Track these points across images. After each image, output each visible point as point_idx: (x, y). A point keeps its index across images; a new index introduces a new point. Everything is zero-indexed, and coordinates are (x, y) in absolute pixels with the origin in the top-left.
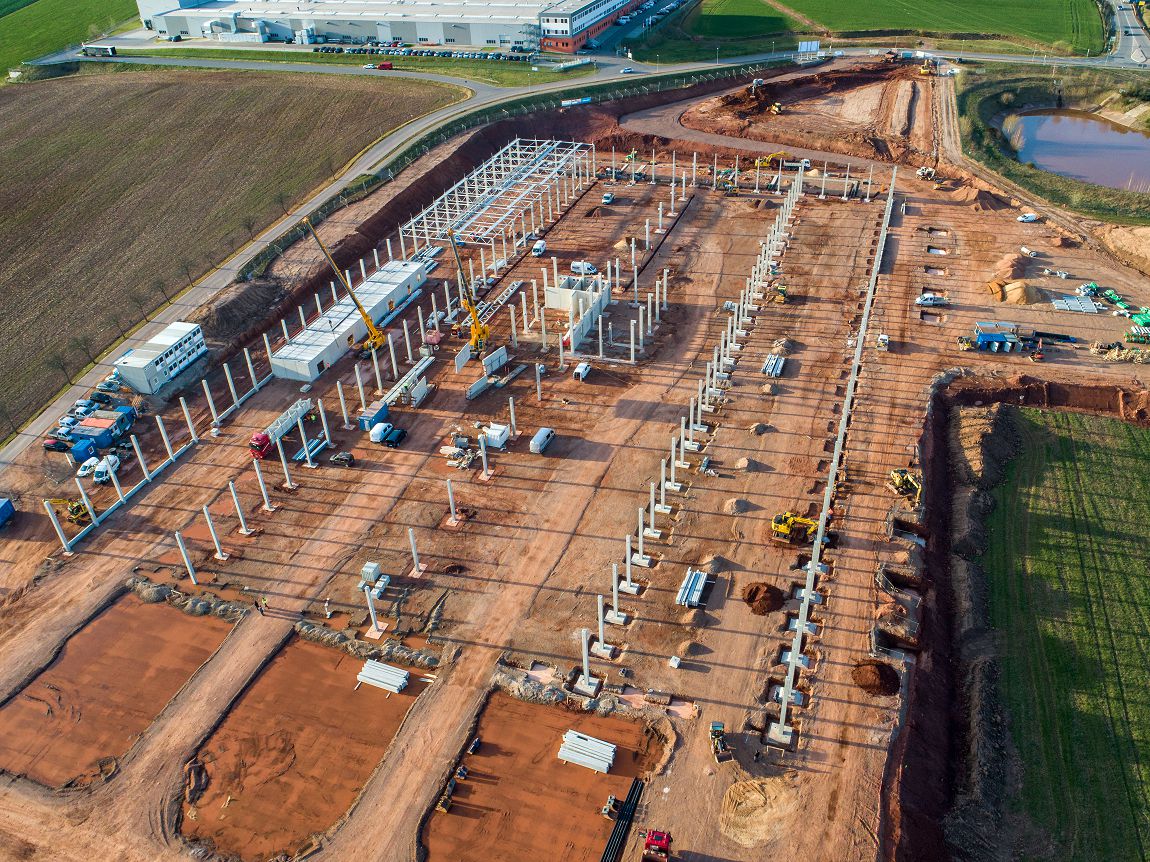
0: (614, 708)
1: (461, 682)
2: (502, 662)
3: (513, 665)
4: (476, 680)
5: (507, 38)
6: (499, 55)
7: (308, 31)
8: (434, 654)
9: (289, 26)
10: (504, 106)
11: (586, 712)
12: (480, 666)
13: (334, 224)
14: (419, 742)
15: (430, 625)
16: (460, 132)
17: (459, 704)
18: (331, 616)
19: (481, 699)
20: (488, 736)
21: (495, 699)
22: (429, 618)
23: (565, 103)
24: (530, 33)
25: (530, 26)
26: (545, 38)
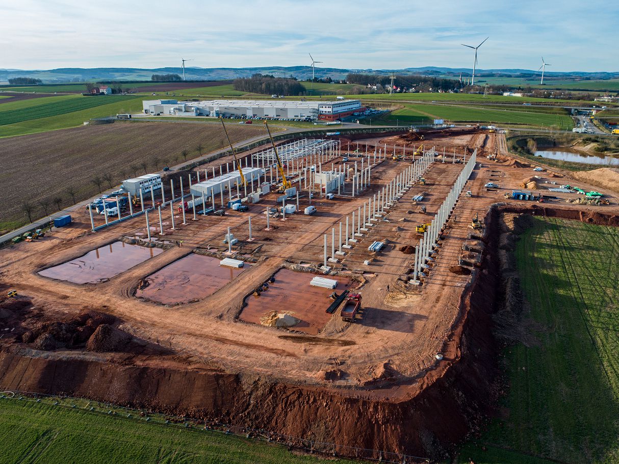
0: (337, 273)
1: (268, 265)
2: (287, 261)
3: (293, 262)
4: (275, 265)
5: (304, 115)
6: (300, 120)
7: (216, 111)
8: (256, 258)
9: (207, 110)
10: (301, 133)
11: (324, 274)
12: (277, 262)
13: (222, 160)
14: (247, 279)
15: (255, 252)
16: (281, 139)
17: (266, 271)
18: (210, 249)
19: (277, 269)
21: (282, 271)
22: (254, 250)
23: (328, 134)
24: (314, 112)
25: (314, 109)
26: (321, 114)
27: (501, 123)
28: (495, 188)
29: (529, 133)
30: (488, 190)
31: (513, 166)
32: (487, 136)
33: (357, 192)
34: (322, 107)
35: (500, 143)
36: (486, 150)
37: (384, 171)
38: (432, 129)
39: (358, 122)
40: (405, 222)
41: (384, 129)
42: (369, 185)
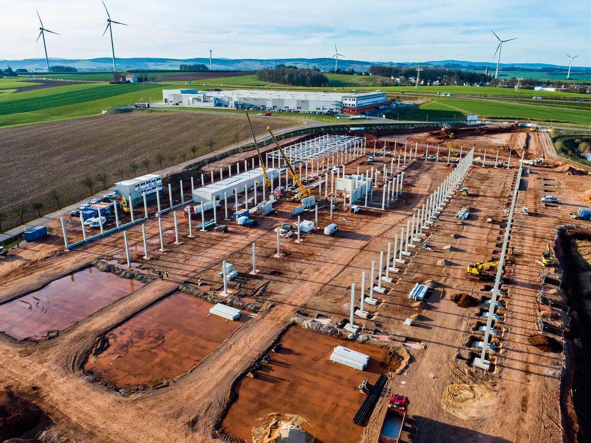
0: (368, 339)
1: (273, 319)
2: (299, 312)
3: (306, 315)
4: (282, 318)
5: (326, 108)
6: (322, 112)
7: (235, 102)
8: (258, 305)
9: (227, 100)
12: (285, 313)
13: (235, 157)
14: (242, 343)
15: (258, 293)
17: (269, 329)
18: (201, 285)
19: (284, 327)
20: (286, 344)
21: (292, 329)
22: (258, 290)
23: (352, 129)
24: (337, 105)
25: (337, 102)
26: (344, 107)
27: (540, 121)
28: (554, 202)
29: (575, 133)
30: (546, 205)
31: (567, 173)
32: (528, 135)
33: (388, 203)
34: (346, 100)
35: (546, 144)
36: (530, 152)
37: (417, 176)
38: (465, 125)
39: (384, 116)
40: (452, 251)
41: (413, 125)
42: (401, 193)
